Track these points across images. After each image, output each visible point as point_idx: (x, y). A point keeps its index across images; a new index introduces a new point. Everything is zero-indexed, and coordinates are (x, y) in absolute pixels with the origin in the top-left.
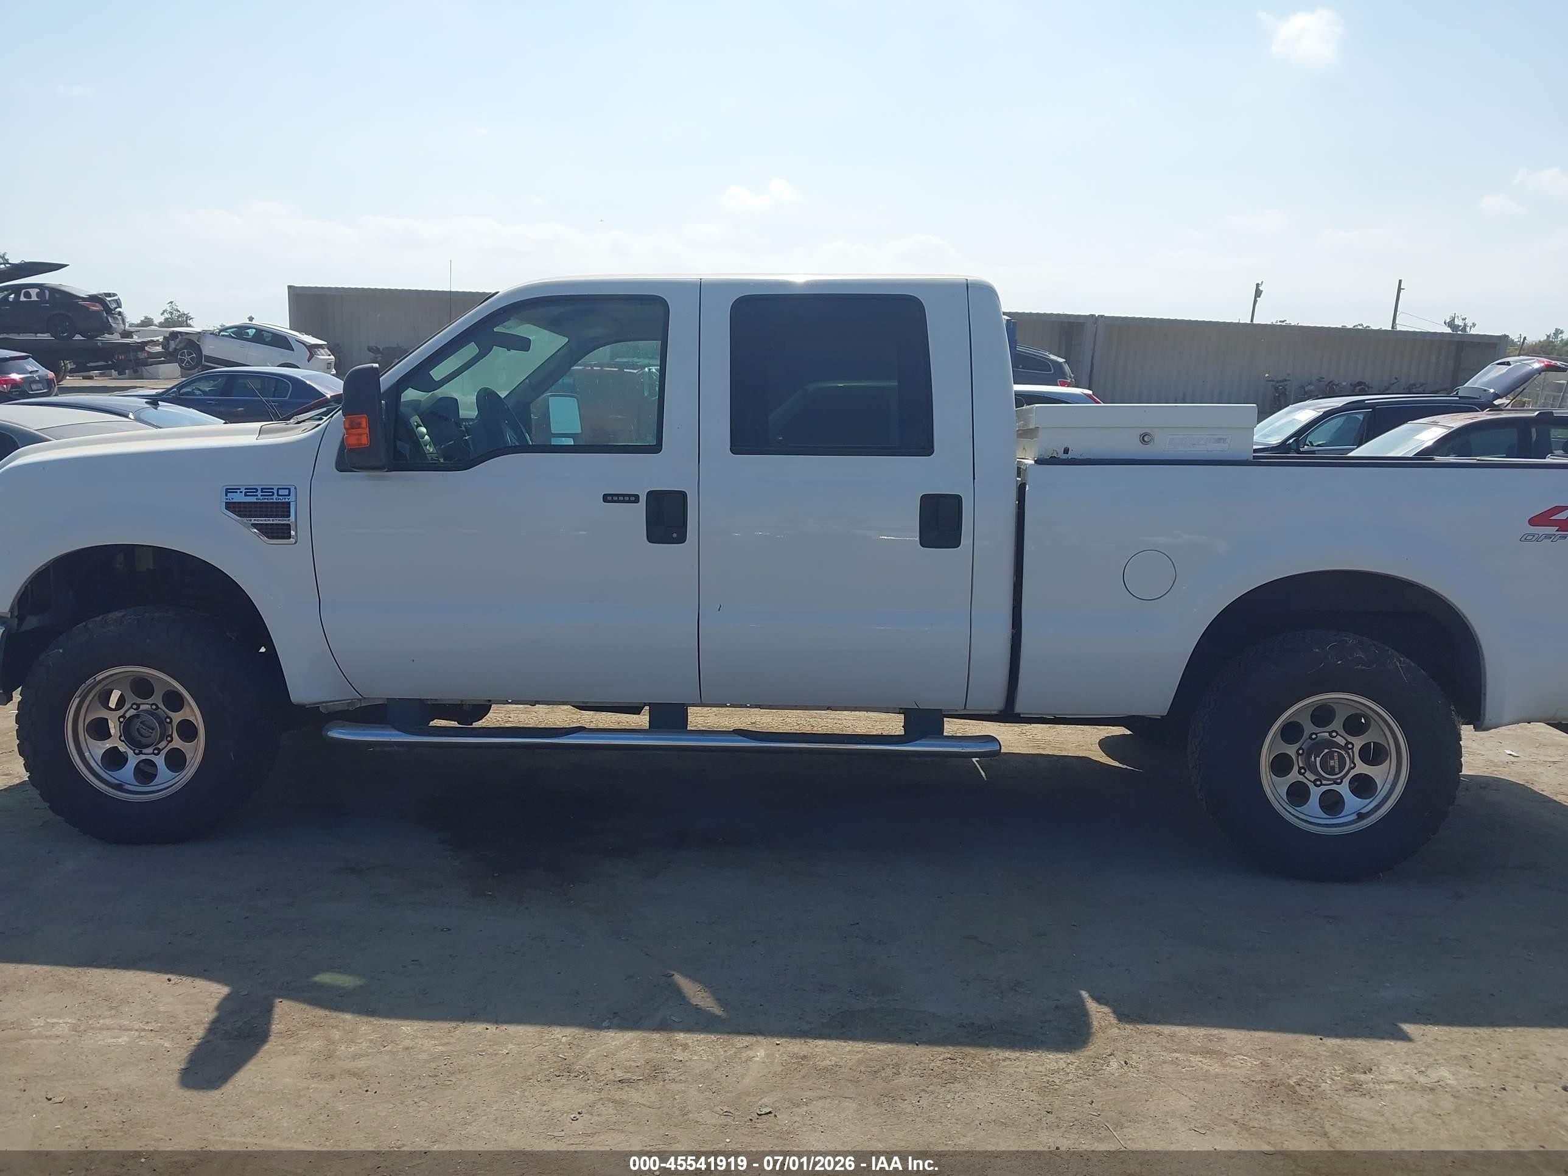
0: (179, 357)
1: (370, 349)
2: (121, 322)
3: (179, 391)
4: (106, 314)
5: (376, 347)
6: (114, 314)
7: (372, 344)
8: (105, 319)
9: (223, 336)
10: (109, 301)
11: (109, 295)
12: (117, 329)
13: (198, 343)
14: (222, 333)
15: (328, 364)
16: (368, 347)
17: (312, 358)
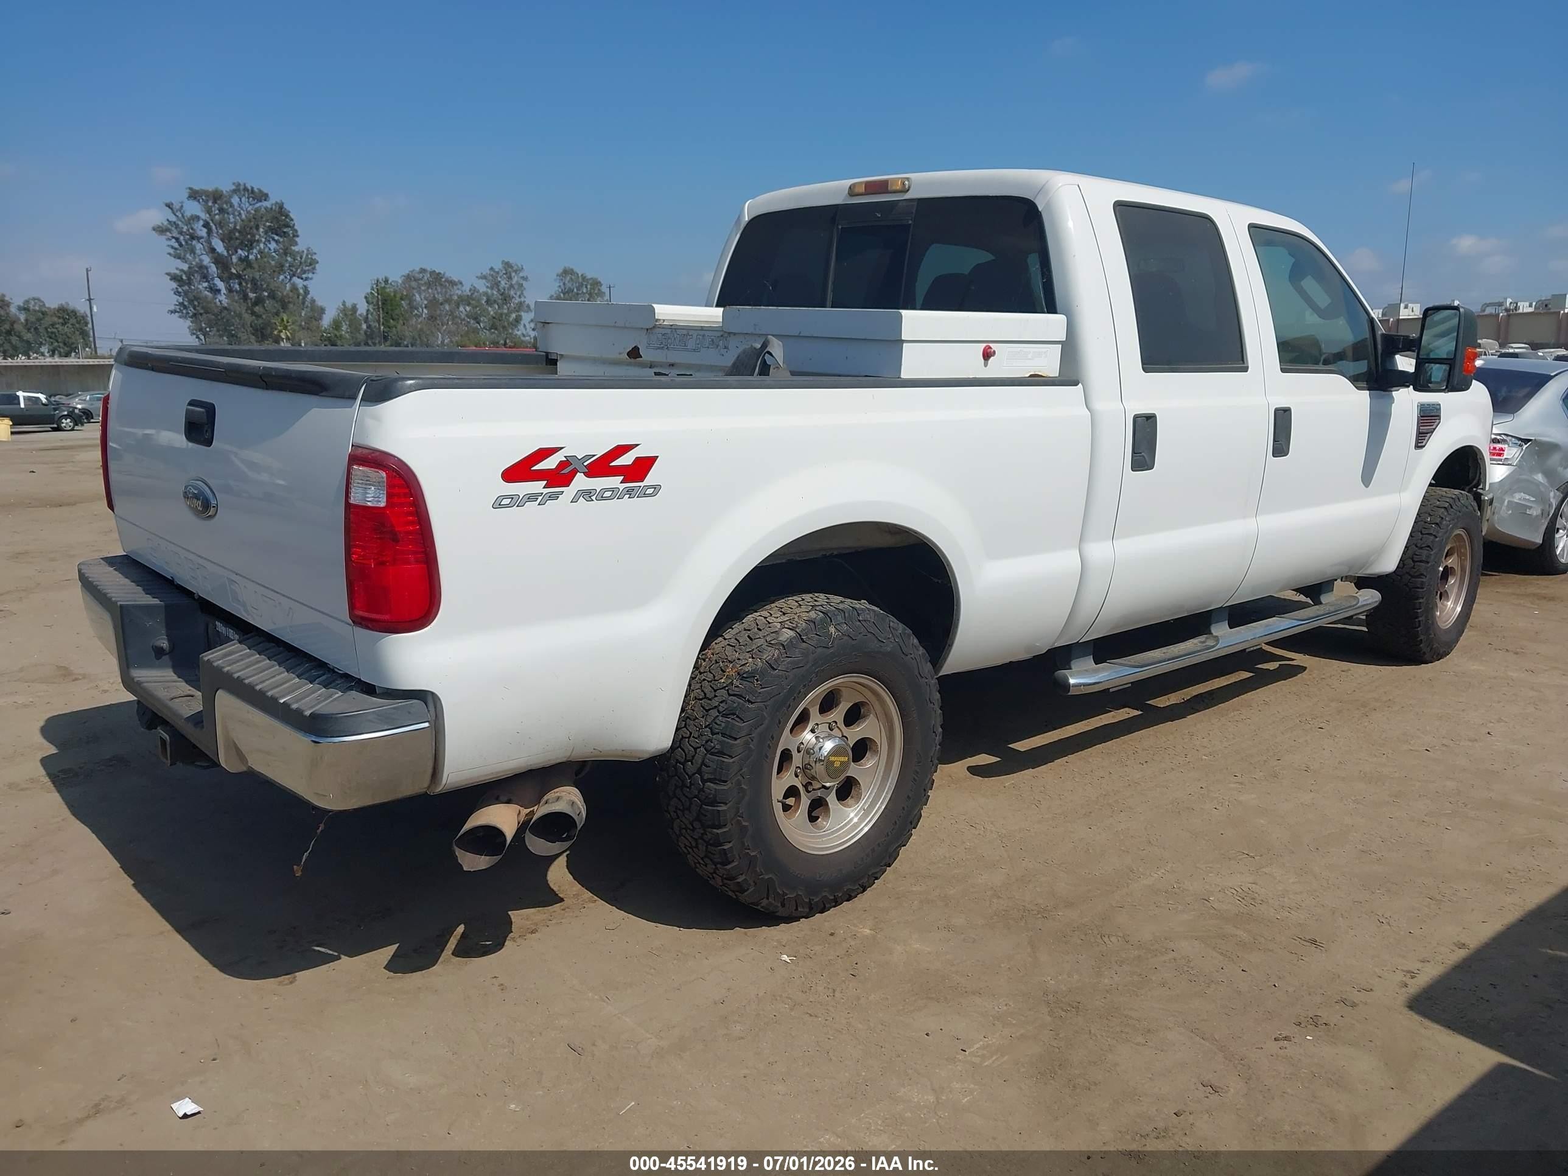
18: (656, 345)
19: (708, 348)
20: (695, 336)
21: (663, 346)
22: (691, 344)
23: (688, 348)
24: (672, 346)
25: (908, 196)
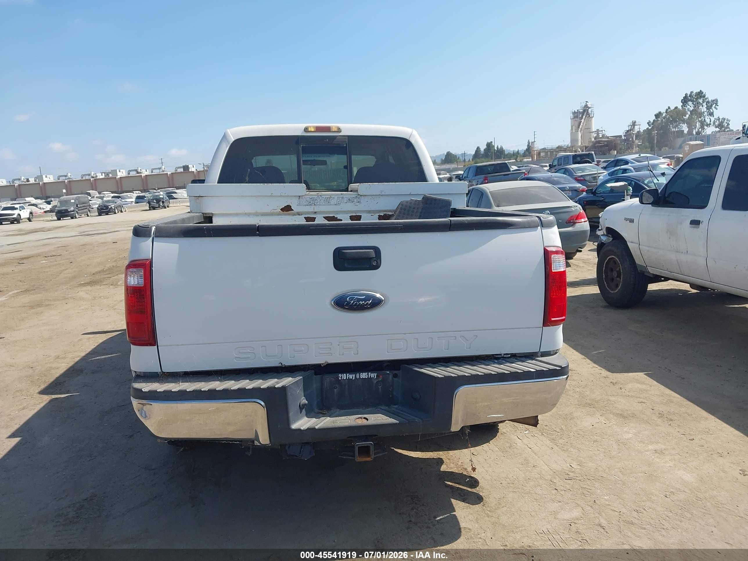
18: (305, 204)
19: (346, 203)
20: (336, 198)
23: (331, 204)
25: (341, 134)
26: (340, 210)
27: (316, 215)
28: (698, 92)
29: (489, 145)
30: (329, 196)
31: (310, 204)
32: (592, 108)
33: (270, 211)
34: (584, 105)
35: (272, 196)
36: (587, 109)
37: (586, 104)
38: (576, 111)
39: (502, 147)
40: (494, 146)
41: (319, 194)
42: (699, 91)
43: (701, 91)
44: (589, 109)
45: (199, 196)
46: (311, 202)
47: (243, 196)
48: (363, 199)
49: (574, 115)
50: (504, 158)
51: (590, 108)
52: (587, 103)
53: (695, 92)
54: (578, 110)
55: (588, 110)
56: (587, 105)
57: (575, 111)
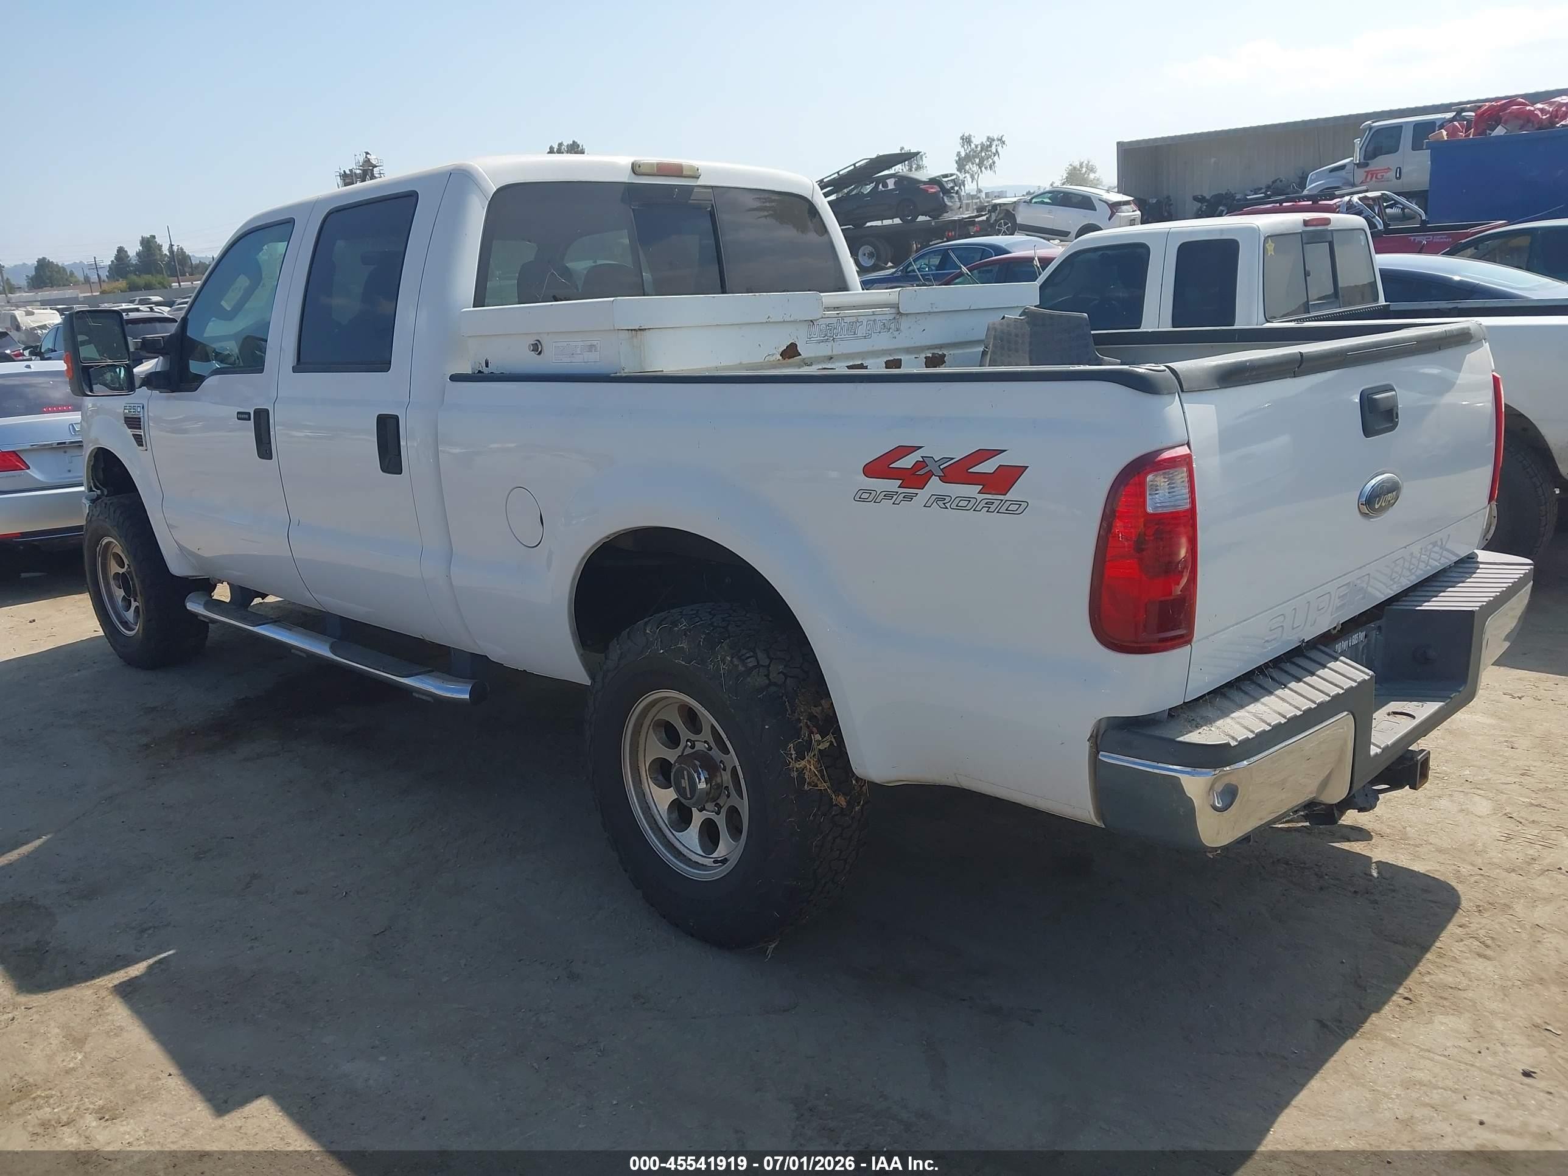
0: (997, 227)
1: (1195, 199)
2: (957, 200)
3: (906, 270)
4: (943, 194)
5: (1201, 196)
6: (953, 193)
7: (1198, 193)
8: (941, 199)
9: (1035, 203)
10: (945, 181)
11: (946, 176)
12: (952, 208)
13: (1013, 212)
14: (1034, 200)
15: (1131, 220)
16: (1194, 197)
17: (1113, 216)
18: (818, 339)
19: (880, 332)
20: (865, 323)
21: (829, 336)
22: (861, 331)
23: (858, 335)
24: (839, 337)
25: (700, 182)
26: (870, 349)
27: (833, 362)
28: (571, 144)
29: (149, 244)
30: (854, 319)
31: (826, 338)
32: (381, 168)
33: (762, 360)
34: (362, 159)
35: (769, 322)
36: (371, 168)
37: (366, 157)
38: (348, 172)
39: (182, 249)
40: (160, 247)
41: (840, 315)
42: (571, 142)
43: (574, 142)
44: (375, 169)
45: (637, 328)
46: (829, 335)
47: (720, 325)
48: (904, 323)
49: (344, 180)
50: (191, 274)
51: (376, 166)
52: (368, 156)
53: (565, 144)
54: (351, 170)
55: (372, 170)
56: (369, 159)
57: (344, 171)
